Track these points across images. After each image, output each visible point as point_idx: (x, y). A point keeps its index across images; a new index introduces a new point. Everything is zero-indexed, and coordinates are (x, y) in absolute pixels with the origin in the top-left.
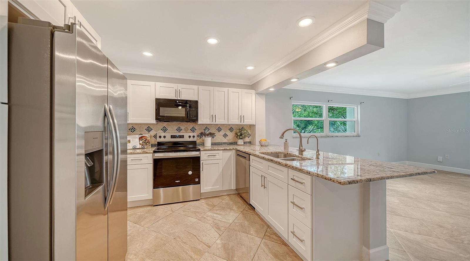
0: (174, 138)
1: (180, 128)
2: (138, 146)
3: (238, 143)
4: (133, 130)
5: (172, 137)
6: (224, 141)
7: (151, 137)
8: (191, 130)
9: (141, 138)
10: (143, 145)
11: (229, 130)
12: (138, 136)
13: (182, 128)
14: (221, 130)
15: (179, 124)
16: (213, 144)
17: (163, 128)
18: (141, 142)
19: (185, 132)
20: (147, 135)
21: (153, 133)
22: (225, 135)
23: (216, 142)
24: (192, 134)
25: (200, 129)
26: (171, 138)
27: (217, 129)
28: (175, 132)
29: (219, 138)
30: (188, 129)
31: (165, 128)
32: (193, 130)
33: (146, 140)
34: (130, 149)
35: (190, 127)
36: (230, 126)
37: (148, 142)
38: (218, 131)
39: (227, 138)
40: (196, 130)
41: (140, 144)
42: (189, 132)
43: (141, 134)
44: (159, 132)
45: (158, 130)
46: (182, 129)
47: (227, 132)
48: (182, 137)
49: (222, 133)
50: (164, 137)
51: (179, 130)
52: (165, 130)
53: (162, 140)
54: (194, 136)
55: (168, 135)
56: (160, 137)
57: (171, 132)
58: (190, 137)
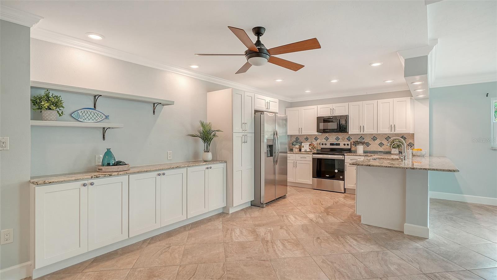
0: (332, 145)
2: (308, 150)
3: (392, 152)
4: (307, 140)
5: (332, 144)
6: (380, 150)
7: (317, 144)
9: (310, 145)
10: (311, 149)
11: (386, 139)
12: (308, 144)
13: (339, 137)
14: (376, 139)
15: (337, 134)
16: (368, 152)
18: (310, 147)
19: (343, 141)
20: (315, 143)
21: (319, 141)
22: (381, 144)
23: (371, 150)
24: (346, 143)
25: (355, 138)
26: (330, 145)
27: (372, 139)
28: (335, 141)
29: (374, 146)
30: (345, 139)
31: (327, 137)
32: (349, 140)
33: (314, 146)
35: (347, 137)
36: (386, 135)
37: (314, 148)
38: (373, 140)
39: (383, 147)
40: (351, 139)
41: (309, 149)
42: (346, 141)
43: (311, 142)
45: (322, 139)
46: (340, 139)
47: (383, 141)
48: (339, 144)
49: (378, 142)
50: (326, 144)
51: (338, 139)
52: (327, 139)
53: (324, 146)
54: (348, 145)
55: (328, 143)
56: (323, 144)
57: (331, 141)
58: (345, 145)
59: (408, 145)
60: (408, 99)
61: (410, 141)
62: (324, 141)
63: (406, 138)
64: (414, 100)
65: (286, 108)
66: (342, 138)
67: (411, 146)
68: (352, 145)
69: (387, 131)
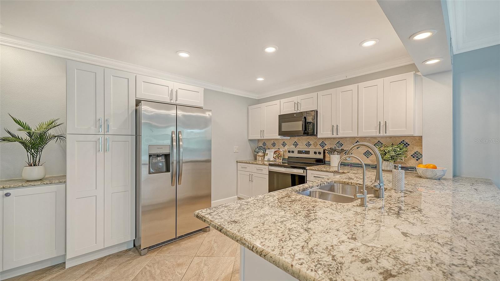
1: (309, 143)
2: (272, 159)
4: (274, 145)
5: (300, 152)
6: (365, 163)
7: (284, 152)
8: (320, 145)
9: (275, 152)
10: (275, 158)
11: (375, 145)
12: (274, 150)
13: (312, 142)
15: (308, 138)
16: (343, 164)
17: (295, 143)
18: (275, 155)
19: (314, 147)
20: (282, 150)
21: (286, 148)
22: (367, 154)
23: (352, 162)
24: (318, 151)
25: (330, 144)
26: (298, 153)
27: (353, 145)
28: (305, 147)
29: (358, 156)
30: (317, 145)
31: (296, 143)
32: (323, 146)
33: (279, 154)
34: (266, 161)
35: (319, 142)
36: (376, 139)
37: (280, 156)
39: (371, 158)
40: (326, 145)
42: (319, 148)
43: (277, 149)
44: (291, 147)
45: (291, 145)
46: (311, 144)
48: (307, 152)
49: (362, 149)
50: (293, 152)
51: (309, 145)
52: (296, 145)
53: (291, 155)
54: (320, 153)
55: (296, 150)
56: (289, 152)
57: (301, 147)
58: (315, 153)
59: (412, 156)
60: (410, 76)
61: (416, 149)
62: (292, 148)
63: (408, 145)
64: (422, 77)
65: (249, 106)
66: (314, 144)
67: (417, 157)
68: (327, 154)
69: (373, 132)
